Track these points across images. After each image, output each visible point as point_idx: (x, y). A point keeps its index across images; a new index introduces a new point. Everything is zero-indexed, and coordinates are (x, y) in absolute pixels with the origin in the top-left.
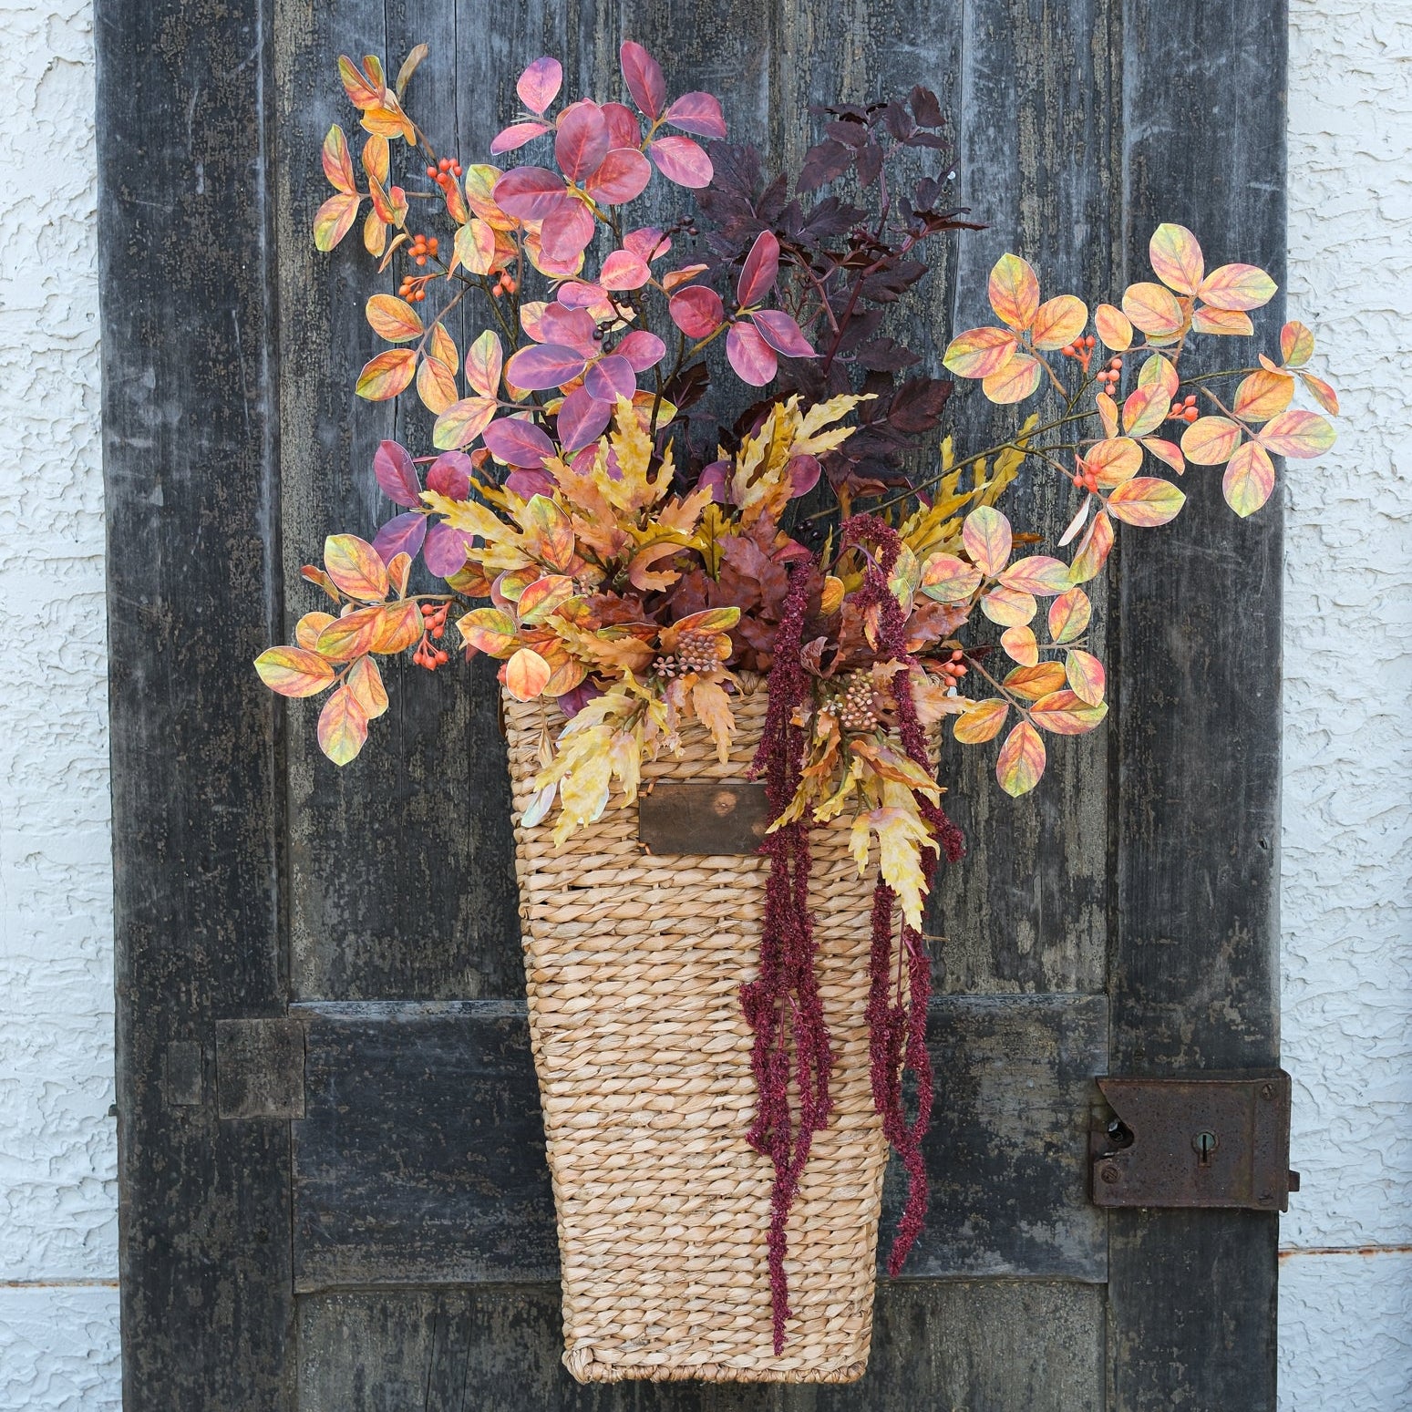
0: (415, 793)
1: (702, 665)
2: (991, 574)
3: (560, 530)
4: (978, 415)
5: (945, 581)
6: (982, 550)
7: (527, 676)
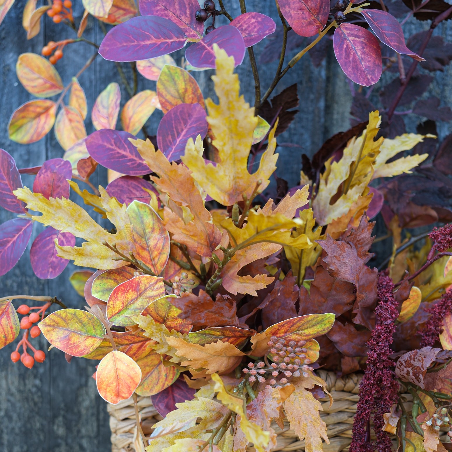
0: (58, 446)
1: (293, 371)
3: (156, 235)
7: (117, 377)
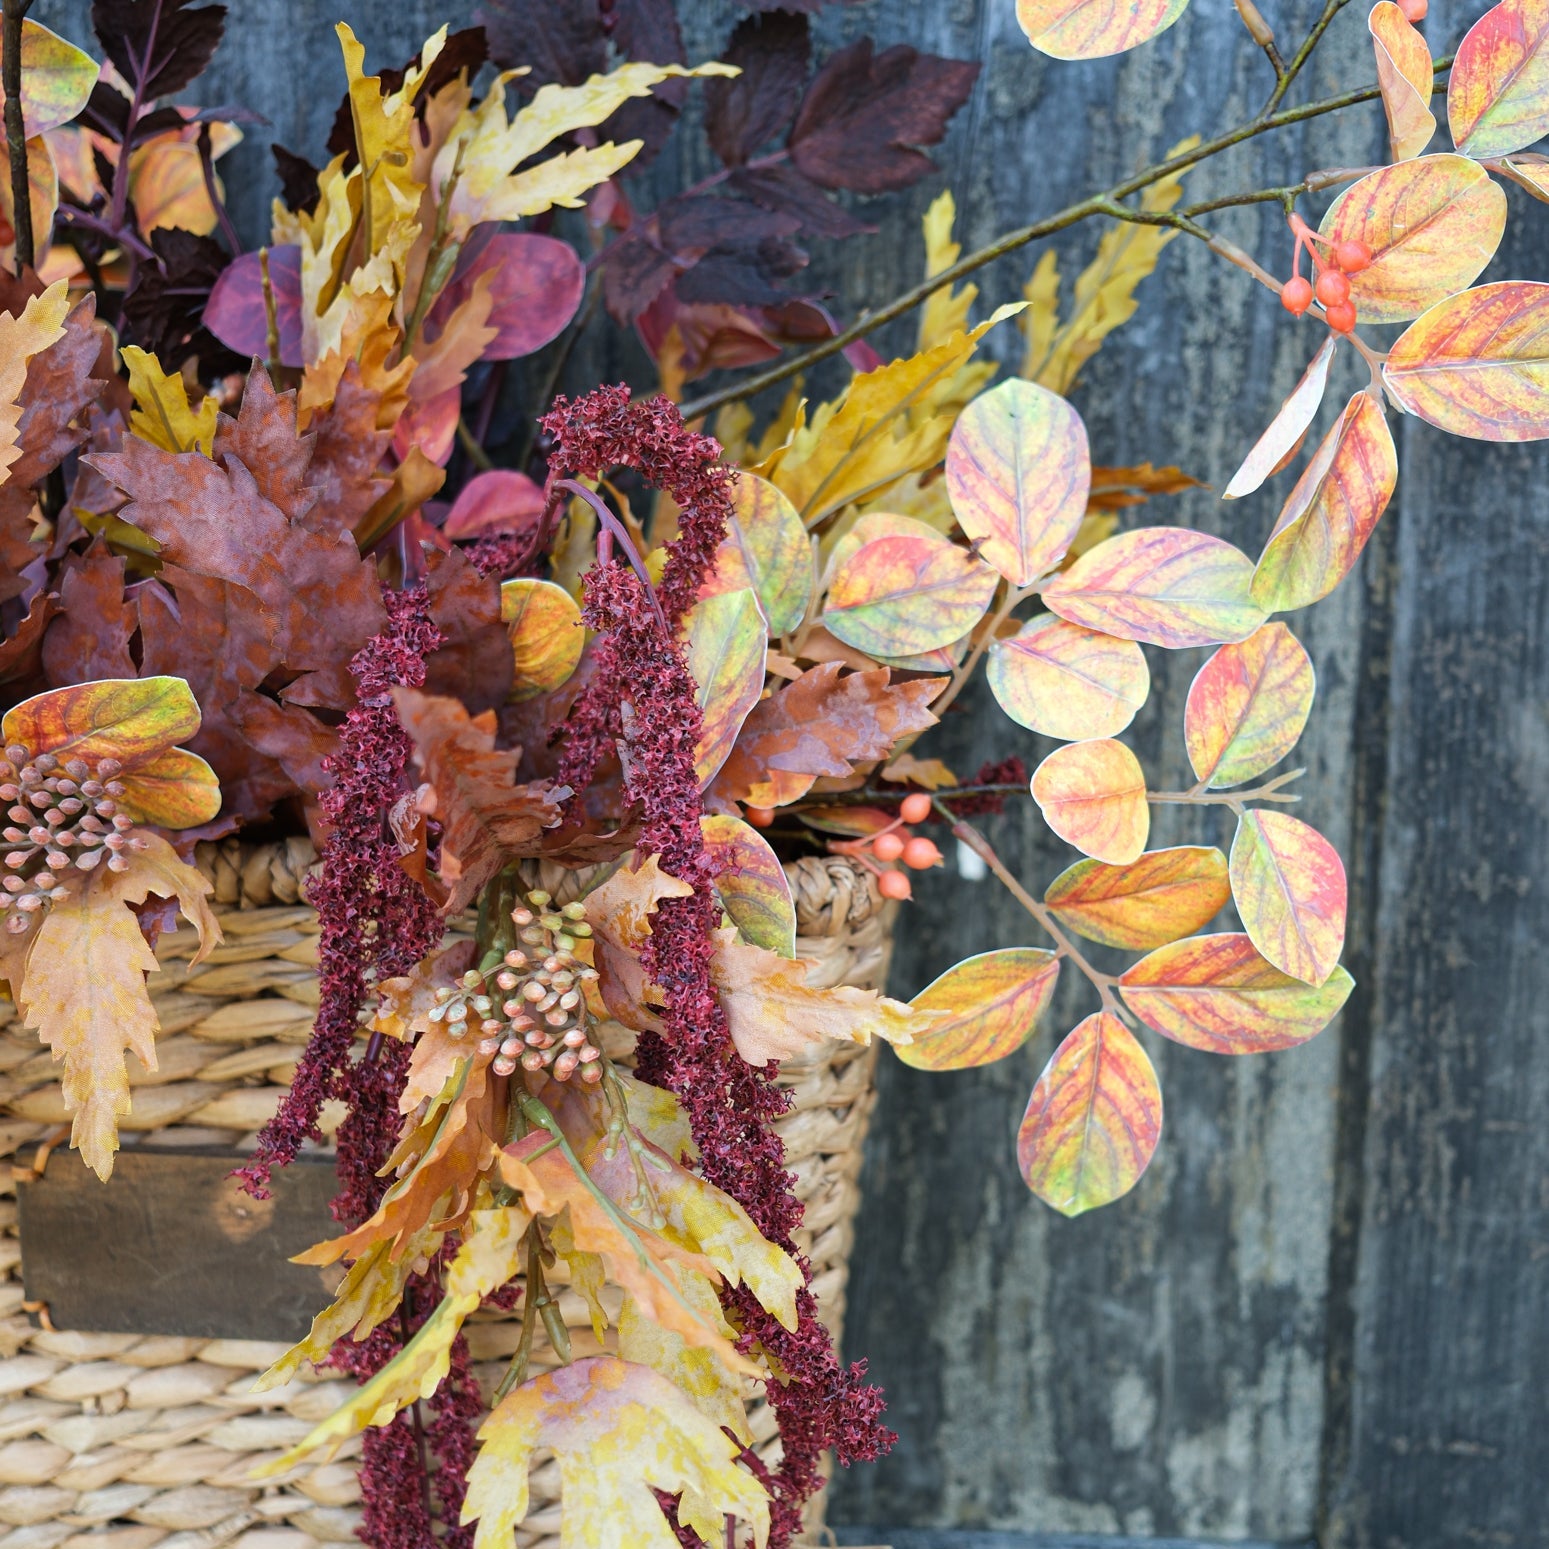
1: (75, 850)
2: (1026, 580)
4: (1050, 164)
5: (889, 596)
6: (1002, 509)
